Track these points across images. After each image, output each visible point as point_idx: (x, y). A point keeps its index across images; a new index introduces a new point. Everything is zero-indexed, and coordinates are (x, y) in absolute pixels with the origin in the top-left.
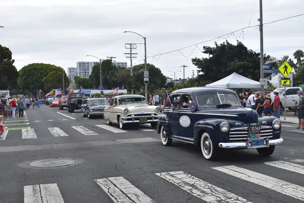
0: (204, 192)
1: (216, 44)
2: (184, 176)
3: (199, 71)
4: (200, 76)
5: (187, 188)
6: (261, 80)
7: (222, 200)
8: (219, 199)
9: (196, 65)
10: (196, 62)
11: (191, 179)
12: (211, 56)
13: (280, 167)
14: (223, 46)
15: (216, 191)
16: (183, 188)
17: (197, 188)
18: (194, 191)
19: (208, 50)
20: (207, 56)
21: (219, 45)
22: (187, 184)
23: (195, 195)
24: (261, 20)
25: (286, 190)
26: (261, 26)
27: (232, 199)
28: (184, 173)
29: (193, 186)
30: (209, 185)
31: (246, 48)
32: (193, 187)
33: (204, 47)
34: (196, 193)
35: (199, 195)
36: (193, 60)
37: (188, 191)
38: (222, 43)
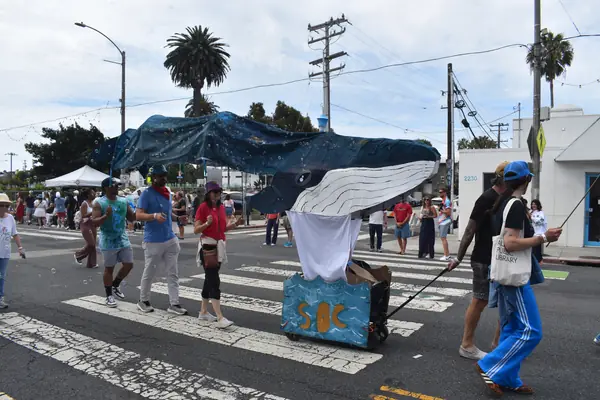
0: (55, 345)
1: (61, 126)
2: (19, 320)
3: (36, 162)
4: (36, 168)
5: (25, 341)
6: (121, 176)
7: (86, 355)
8: (81, 353)
9: (31, 152)
10: (32, 148)
11: (31, 325)
12: (54, 141)
13: (159, 292)
14: (71, 129)
15: (74, 340)
16: (18, 342)
17: (42, 339)
18: (39, 345)
19: (49, 133)
20: (48, 141)
21: (65, 127)
22: (25, 333)
23: (41, 352)
24: (123, 100)
25: (175, 326)
26: (123, 108)
27: (102, 351)
28: (19, 315)
29: (35, 336)
30: (63, 331)
31: (102, 135)
32: (36, 338)
33: (44, 129)
34: (42, 348)
35: (48, 352)
36: (27, 146)
37: (28, 347)
38: (70, 125)
